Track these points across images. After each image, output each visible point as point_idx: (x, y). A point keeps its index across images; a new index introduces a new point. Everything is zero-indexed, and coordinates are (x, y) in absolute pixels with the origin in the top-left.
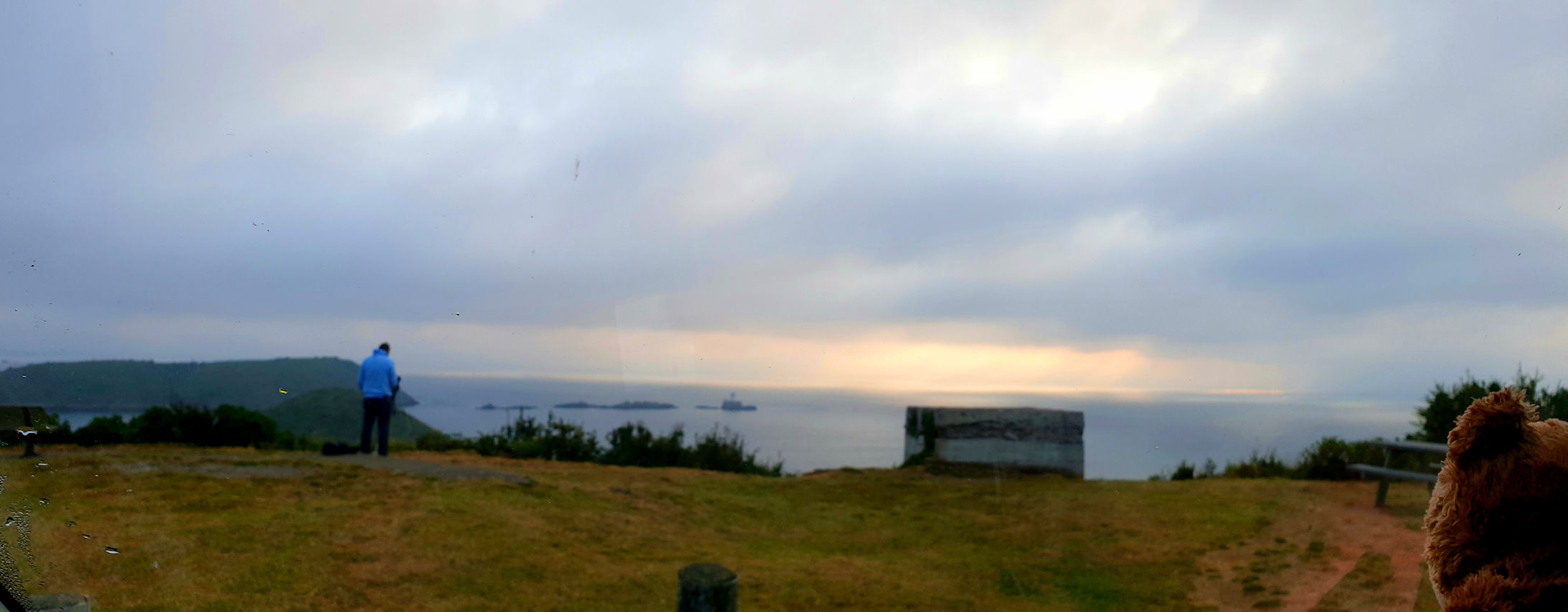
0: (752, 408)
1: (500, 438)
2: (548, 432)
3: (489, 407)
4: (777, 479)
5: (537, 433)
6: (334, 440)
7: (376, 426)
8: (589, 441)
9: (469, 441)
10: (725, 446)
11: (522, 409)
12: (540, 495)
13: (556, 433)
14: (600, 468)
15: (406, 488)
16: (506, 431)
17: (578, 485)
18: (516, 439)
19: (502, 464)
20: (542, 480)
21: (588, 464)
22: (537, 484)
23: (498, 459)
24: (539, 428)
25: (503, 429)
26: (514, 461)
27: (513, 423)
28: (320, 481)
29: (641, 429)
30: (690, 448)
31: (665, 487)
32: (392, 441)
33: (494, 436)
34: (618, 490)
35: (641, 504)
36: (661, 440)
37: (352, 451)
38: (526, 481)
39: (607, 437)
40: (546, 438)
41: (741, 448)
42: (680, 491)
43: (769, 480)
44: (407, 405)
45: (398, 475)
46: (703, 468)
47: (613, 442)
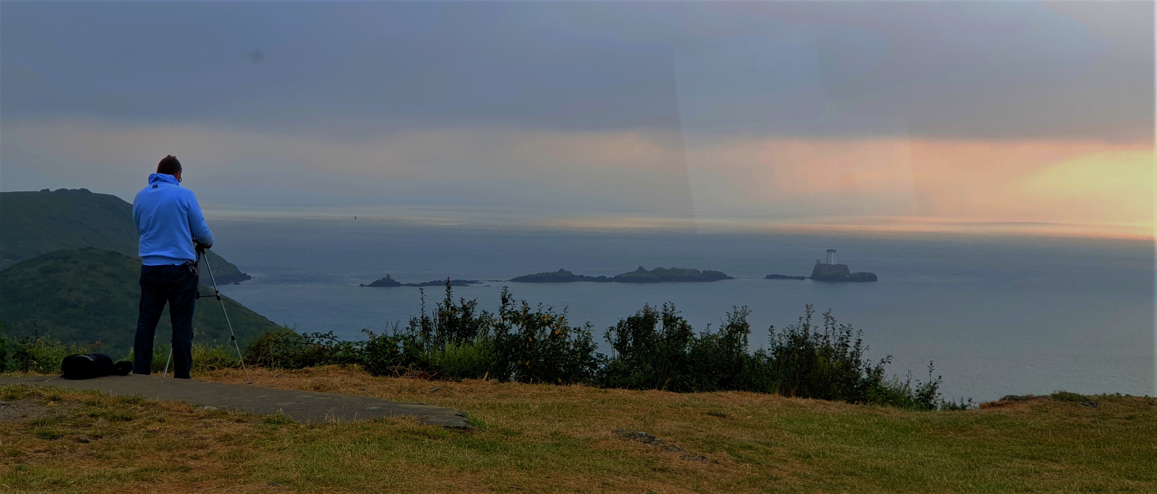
0: (871, 278)
1: (409, 340)
2: (501, 327)
3: (387, 283)
4: (928, 414)
5: (480, 331)
6: (83, 350)
7: (165, 319)
8: (577, 344)
9: (348, 347)
10: (827, 351)
11: (448, 284)
12: (486, 448)
13: (515, 330)
14: (599, 393)
15: (226, 438)
16: (418, 329)
17: (559, 426)
18: (440, 342)
19: (412, 390)
20: (490, 419)
21: (577, 388)
22: (482, 428)
23: (405, 381)
24: (484, 321)
25: (413, 324)
26: (437, 384)
27: (432, 314)
28: (58, 429)
29: (669, 320)
30: (760, 354)
31: (717, 428)
32: (197, 351)
33: (396, 338)
34: (633, 436)
35: (675, 460)
36: (707, 338)
37: (123, 369)
38: (461, 423)
39: (608, 336)
40: (498, 341)
41: (856, 354)
42: (746, 438)
43: (914, 415)
44: (225, 280)
45: (210, 415)
46: (786, 392)
47: (620, 346)
